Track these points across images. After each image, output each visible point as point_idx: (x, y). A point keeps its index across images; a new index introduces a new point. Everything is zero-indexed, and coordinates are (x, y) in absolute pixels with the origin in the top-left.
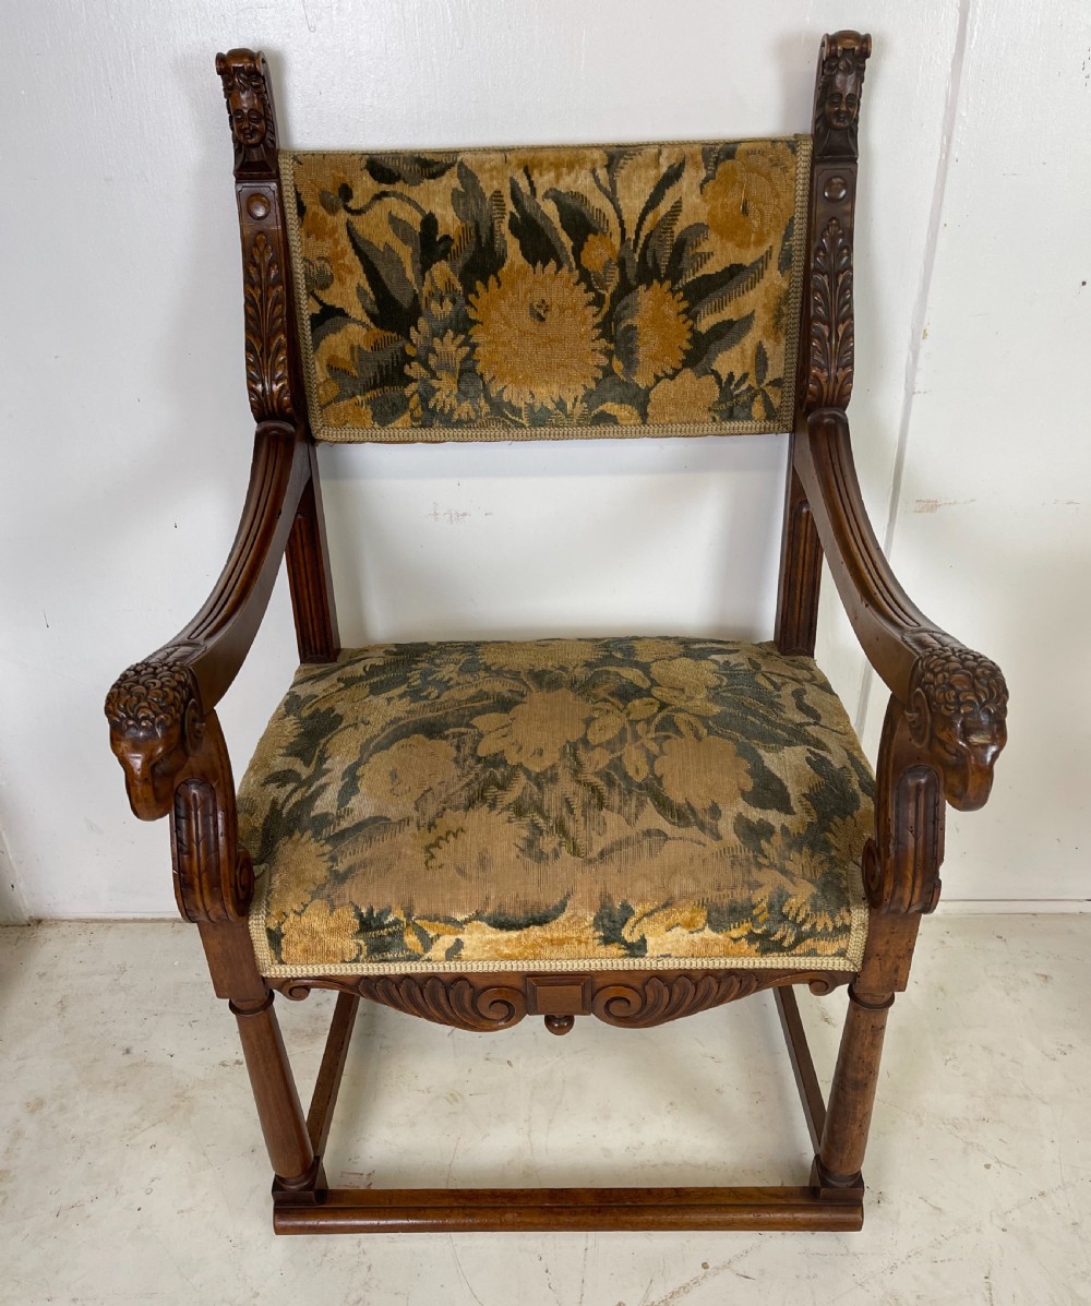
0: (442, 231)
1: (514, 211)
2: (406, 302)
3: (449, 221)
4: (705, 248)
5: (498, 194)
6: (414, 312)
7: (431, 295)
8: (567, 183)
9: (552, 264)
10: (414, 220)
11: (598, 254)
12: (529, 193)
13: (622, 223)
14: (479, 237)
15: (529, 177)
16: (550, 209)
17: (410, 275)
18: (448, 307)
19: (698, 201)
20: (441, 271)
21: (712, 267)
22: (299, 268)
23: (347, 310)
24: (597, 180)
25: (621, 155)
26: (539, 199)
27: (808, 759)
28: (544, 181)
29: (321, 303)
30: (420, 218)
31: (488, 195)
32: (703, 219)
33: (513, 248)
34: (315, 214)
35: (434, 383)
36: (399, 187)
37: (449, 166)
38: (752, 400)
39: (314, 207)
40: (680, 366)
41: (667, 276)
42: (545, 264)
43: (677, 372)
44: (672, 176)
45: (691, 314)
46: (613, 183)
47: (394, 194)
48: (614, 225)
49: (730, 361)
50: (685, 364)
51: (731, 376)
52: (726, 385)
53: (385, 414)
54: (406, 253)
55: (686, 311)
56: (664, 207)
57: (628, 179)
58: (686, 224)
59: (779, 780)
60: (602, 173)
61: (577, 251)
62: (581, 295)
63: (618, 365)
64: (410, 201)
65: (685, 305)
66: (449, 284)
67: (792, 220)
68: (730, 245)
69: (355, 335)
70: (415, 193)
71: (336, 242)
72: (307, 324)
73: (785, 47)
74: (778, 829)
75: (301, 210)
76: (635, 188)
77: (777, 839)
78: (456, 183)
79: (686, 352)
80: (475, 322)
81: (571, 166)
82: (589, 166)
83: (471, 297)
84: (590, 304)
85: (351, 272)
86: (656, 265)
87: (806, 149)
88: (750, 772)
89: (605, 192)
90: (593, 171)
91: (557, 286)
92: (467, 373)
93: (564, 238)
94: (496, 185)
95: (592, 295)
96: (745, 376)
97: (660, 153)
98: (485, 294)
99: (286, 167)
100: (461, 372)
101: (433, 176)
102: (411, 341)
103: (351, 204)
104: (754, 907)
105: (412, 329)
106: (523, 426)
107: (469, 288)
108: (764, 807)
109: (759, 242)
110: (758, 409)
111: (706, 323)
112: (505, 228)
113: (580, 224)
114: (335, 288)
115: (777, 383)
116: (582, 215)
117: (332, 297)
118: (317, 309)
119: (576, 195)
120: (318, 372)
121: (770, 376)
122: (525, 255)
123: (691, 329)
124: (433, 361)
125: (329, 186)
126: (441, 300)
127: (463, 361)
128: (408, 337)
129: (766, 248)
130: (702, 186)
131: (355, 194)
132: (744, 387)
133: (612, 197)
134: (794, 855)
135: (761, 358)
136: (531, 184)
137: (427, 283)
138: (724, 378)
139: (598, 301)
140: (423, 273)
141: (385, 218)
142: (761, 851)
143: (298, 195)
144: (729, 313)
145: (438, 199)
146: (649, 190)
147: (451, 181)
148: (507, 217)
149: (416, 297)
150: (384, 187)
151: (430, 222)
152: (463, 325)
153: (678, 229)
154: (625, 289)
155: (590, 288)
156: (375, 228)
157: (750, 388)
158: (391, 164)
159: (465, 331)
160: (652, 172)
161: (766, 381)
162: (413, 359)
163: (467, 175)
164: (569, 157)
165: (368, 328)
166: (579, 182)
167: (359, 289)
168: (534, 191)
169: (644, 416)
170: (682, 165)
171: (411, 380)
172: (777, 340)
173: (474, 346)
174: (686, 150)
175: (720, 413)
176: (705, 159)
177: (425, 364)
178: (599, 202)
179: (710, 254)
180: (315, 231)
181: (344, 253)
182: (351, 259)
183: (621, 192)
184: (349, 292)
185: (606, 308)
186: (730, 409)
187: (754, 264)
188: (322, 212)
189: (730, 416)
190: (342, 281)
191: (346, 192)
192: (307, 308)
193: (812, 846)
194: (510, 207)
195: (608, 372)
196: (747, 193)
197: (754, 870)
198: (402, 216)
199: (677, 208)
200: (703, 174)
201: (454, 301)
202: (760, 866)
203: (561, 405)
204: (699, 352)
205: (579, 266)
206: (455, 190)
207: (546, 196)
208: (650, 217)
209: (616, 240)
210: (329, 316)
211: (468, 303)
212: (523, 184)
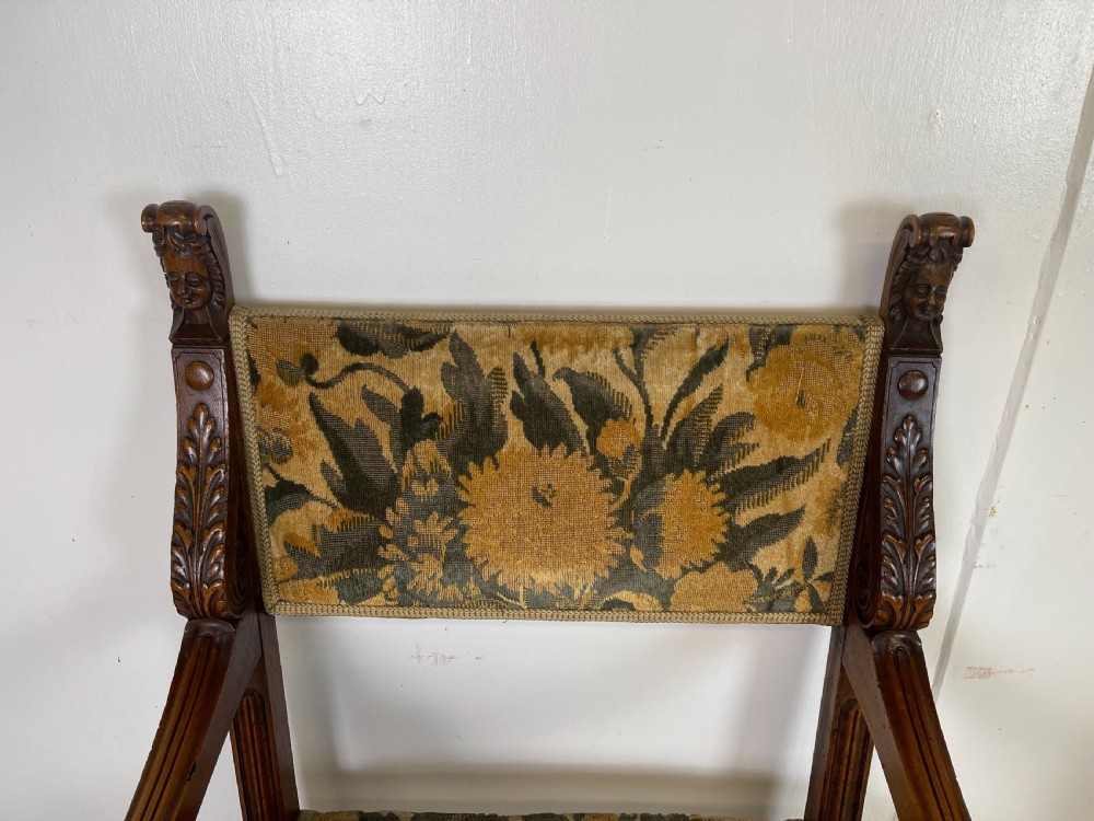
0: (428, 409)
1: (518, 390)
2: (381, 481)
3: (437, 397)
4: (749, 438)
5: (498, 371)
6: (392, 491)
7: (413, 477)
8: (583, 362)
9: (562, 448)
10: (395, 395)
12: (536, 372)
13: (648, 409)
14: (473, 418)
15: (537, 354)
16: (562, 390)
17: (387, 453)
18: (434, 488)
19: (743, 389)
20: (426, 451)
22: (252, 438)
23: (309, 487)
24: (619, 360)
25: (651, 334)
26: (548, 379)
28: (555, 360)
29: (277, 476)
30: (401, 393)
31: (486, 372)
32: (748, 407)
33: (515, 429)
34: (271, 385)
35: (415, 566)
36: (375, 359)
37: (439, 338)
38: (797, 595)
39: (269, 376)
40: (711, 559)
41: (699, 468)
42: (553, 446)
43: (707, 565)
44: (714, 359)
45: (729, 506)
46: (639, 365)
47: (370, 366)
48: (639, 411)
50: (718, 558)
51: (773, 572)
52: (766, 580)
53: (355, 595)
54: (382, 431)
55: (722, 504)
56: (701, 394)
57: (657, 362)
58: (726, 413)
60: (627, 354)
61: (593, 435)
62: (596, 481)
63: (637, 555)
64: (389, 375)
65: (722, 496)
66: (435, 464)
67: (855, 412)
68: (780, 437)
69: (319, 513)
70: (398, 366)
71: (297, 417)
72: (261, 496)
73: (852, 217)
75: (255, 378)
76: (667, 371)
78: (447, 357)
79: (721, 546)
80: (464, 505)
81: (588, 345)
82: (611, 344)
83: (462, 479)
84: (606, 490)
85: (313, 446)
86: (689, 455)
87: (876, 334)
89: (628, 373)
90: (616, 351)
91: (567, 470)
93: (578, 421)
94: (496, 361)
95: (607, 482)
96: (790, 572)
97: (697, 333)
99: (237, 329)
101: (420, 348)
102: (387, 523)
103: (316, 376)
105: (389, 511)
106: (521, 608)
107: (460, 469)
109: (815, 435)
110: (802, 603)
111: (745, 517)
112: (505, 408)
113: (598, 407)
114: (295, 462)
115: (827, 577)
116: (600, 399)
117: (292, 472)
118: (273, 483)
119: (592, 377)
120: (273, 549)
121: (819, 571)
122: (529, 437)
123: (729, 522)
124: (413, 543)
125: (290, 356)
126: (425, 480)
127: (450, 545)
128: (383, 519)
129: (823, 440)
130: (748, 373)
131: (322, 365)
132: (788, 582)
133: (637, 380)
136: (539, 361)
137: (409, 460)
138: (765, 573)
139: (617, 488)
140: (403, 452)
141: (357, 392)
143: (251, 362)
144: (775, 507)
145: (426, 376)
146: (683, 375)
147: (441, 355)
148: (509, 397)
149: (394, 478)
150: (358, 359)
151: (413, 399)
152: (451, 507)
153: (716, 418)
154: (649, 478)
155: (606, 474)
156: (345, 403)
157: (795, 584)
158: (368, 332)
159: (453, 513)
160: (688, 355)
161: (815, 576)
162: (388, 541)
163: (461, 349)
165: (334, 508)
166: (599, 363)
167: (324, 464)
168: (542, 370)
169: (666, 605)
170: (724, 348)
171: (385, 562)
172: (830, 534)
173: (463, 530)
174: (730, 330)
175: (758, 605)
176: (754, 342)
177: (403, 546)
178: (622, 386)
179: (755, 446)
180: (270, 401)
181: (305, 428)
182: (314, 433)
183: (648, 375)
185: (625, 497)
186: (769, 602)
187: (808, 458)
188: (279, 383)
189: (770, 608)
190: (304, 459)
191: (310, 363)
192: (261, 480)
194: (513, 385)
195: (626, 562)
196: (803, 383)
198: (380, 390)
199: (716, 396)
200: (750, 359)
201: (441, 482)
203: (568, 590)
205: (594, 450)
206: (446, 365)
207: (557, 375)
208: (683, 404)
209: (641, 427)
210: (288, 494)
211: (458, 484)
212: (530, 362)
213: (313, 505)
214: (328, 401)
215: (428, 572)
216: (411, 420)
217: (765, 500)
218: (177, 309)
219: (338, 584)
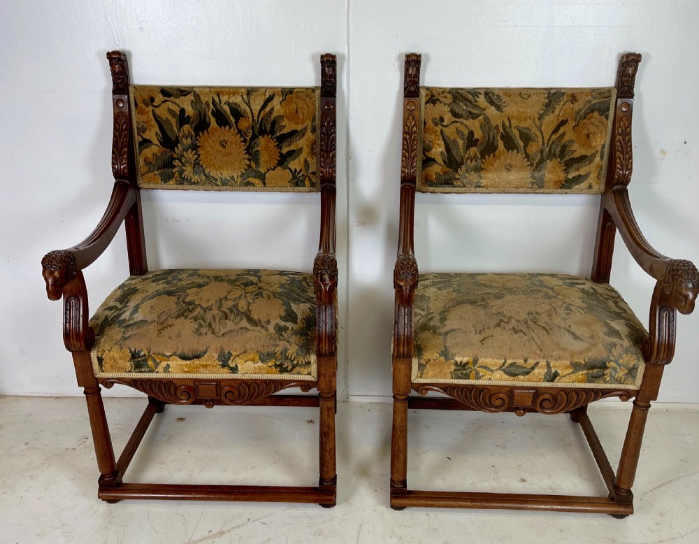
0: (187, 115)
3: (190, 111)
5: (207, 102)
6: (176, 142)
7: (183, 136)
8: (232, 100)
9: (227, 127)
10: (177, 110)
11: (244, 124)
13: (252, 114)
14: (200, 117)
16: (226, 108)
17: (175, 129)
18: (189, 140)
20: (186, 128)
21: (286, 131)
22: (135, 125)
24: (243, 98)
25: (252, 91)
26: (222, 105)
27: (309, 308)
28: (224, 99)
29: (142, 137)
30: (179, 109)
31: (204, 102)
32: (282, 114)
33: (213, 121)
34: (141, 107)
35: (184, 168)
36: (172, 99)
37: (190, 92)
38: (304, 179)
39: (141, 105)
40: (276, 165)
41: (270, 133)
42: (225, 127)
43: (275, 168)
44: (270, 99)
45: (279, 147)
46: (249, 100)
47: (170, 101)
48: (250, 115)
49: (295, 164)
50: (278, 165)
51: (296, 170)
52: (294, 173)
53: (166, 178)
54: (174, 121)
55: (277, 146)
56: (267, 109)
57: (254, 99)
58: (276, 115)
59: (296, 314)
60: (245, 97)
61: (236, 123)
62: (239, 139)
63: (253, 164)
64: (175, 104)
65: (277, 143)
66: (189, 132)
67: (315, 115)
68: (292, 123)
69: (154, 149)
70: (177, 101)
71: (148, 117)
72: (137, 144)
74: (290, 328)
75: (136, 105)
76: (257, 102)
77: (288, 332)
78: (192, 98)
79: (278, 161)
80: (199, 147)
81: (234, 94)
82: (240, 94)
83: (198, 138)
84: (242, 142)
85: (153, 127)
86: (266, 129)
87: (318, 92)
88: (285, 311)
89: (246, 103)
90: (242, 96)
91: (229, 135)
92: (196, 164)
93: (232, 118)
94: (207, 100)
95: (242, 139)
96: (301, 170)
97: (266, 91)
98: (203, 137)
99: (131, 90)
100: (194, 164)
101: (184, 95)
103: (154, 104)
104: (276, 353)
105: (176, 148)
106: (218, 185)
107: (197, 134)
108: (286, 321)
109: (303, 123)
110: (307, 182)
111: (285, 151)
112: (210, 114)
113: (237, 113)
114: (147, 132)
115: (313, 173)
116: (238, 111)
117: (146, 135)
118: (141, 140)
119: (236, 104)
120: (141, 162)
121: (310, 171)
123: (280, 152)
124: (183, 160)
125: (146, 97)
126: (187, 138)
127: (195, 161)
129: (306, 125)
130: (281, 103)
131: (156, 100)
132: (301, 174)
133: (249, 105)
134: (294, 337)
135: (306, 163)
136: (220, 99)
137: (182, 132)
138: (293, 171)
139: (245, 141)
140: (180, 128)
141: (166, 109)
142: (282, 335)
143: (135, 100)
144: (293, 147)
145: (186, 104)
146: (262, 103)
147: (191, 97)
148: (211, 110)
149: (177, 137)
150: (166, 98)
151: (182, 111)
152: (195, 147)
153: (273, 117)
154: (254, 137)
155: (241, 136)
156: (162, 112)
157: (303, 175)
158: (169, 91)
159: (195, 150)
160: (263, 97)
162: (176, 159)
163: (197, 96)
164: (233, 91)
165: (159, 147)
166: (237, 99)
167: (156, 133)
168: (220, 102)
169: (264, 183)
170: (274, 96)
171: (175, 166)
172: (313, 158)
173: (199, 155)
174: (276, 90)
175: (293, 183)
176: (282, 93)
177: (180, 161)
178: (244, 107)
179: (285, 126)
180: (141, 112)
181: (151, 120)
182: (154, 122)
183: (252, 103)
184: (153, 134)
185: (248, 144)
186: (297, 182)
188: (143, 106)
189: (297, 185)
190: (150, 130)
191: (152, 100)
192: (138, 139)
193: (301, 335)
194: (212, 107)
195: (249, 166)
196: (297, 106)
197: (277, 341)
198: (172, 108)
199: (272, 110)
200: (281, 99)
201: (191, 139)
202: (280, 340)
203: (232, 178)
204: (283, 161)
205: (237, 128)
206: (192, 100)
207: (225, 103)
208: (262, 112)
209: (251, 120)
210: (146, 143)
211: (197, 140)
212: (217, 99)
213: (153, 147)
214: (158, 111)
215: (188, 171)
216: (182, 118)
217: (289, 145)
218: (114, 84)
219: (161, 174)
